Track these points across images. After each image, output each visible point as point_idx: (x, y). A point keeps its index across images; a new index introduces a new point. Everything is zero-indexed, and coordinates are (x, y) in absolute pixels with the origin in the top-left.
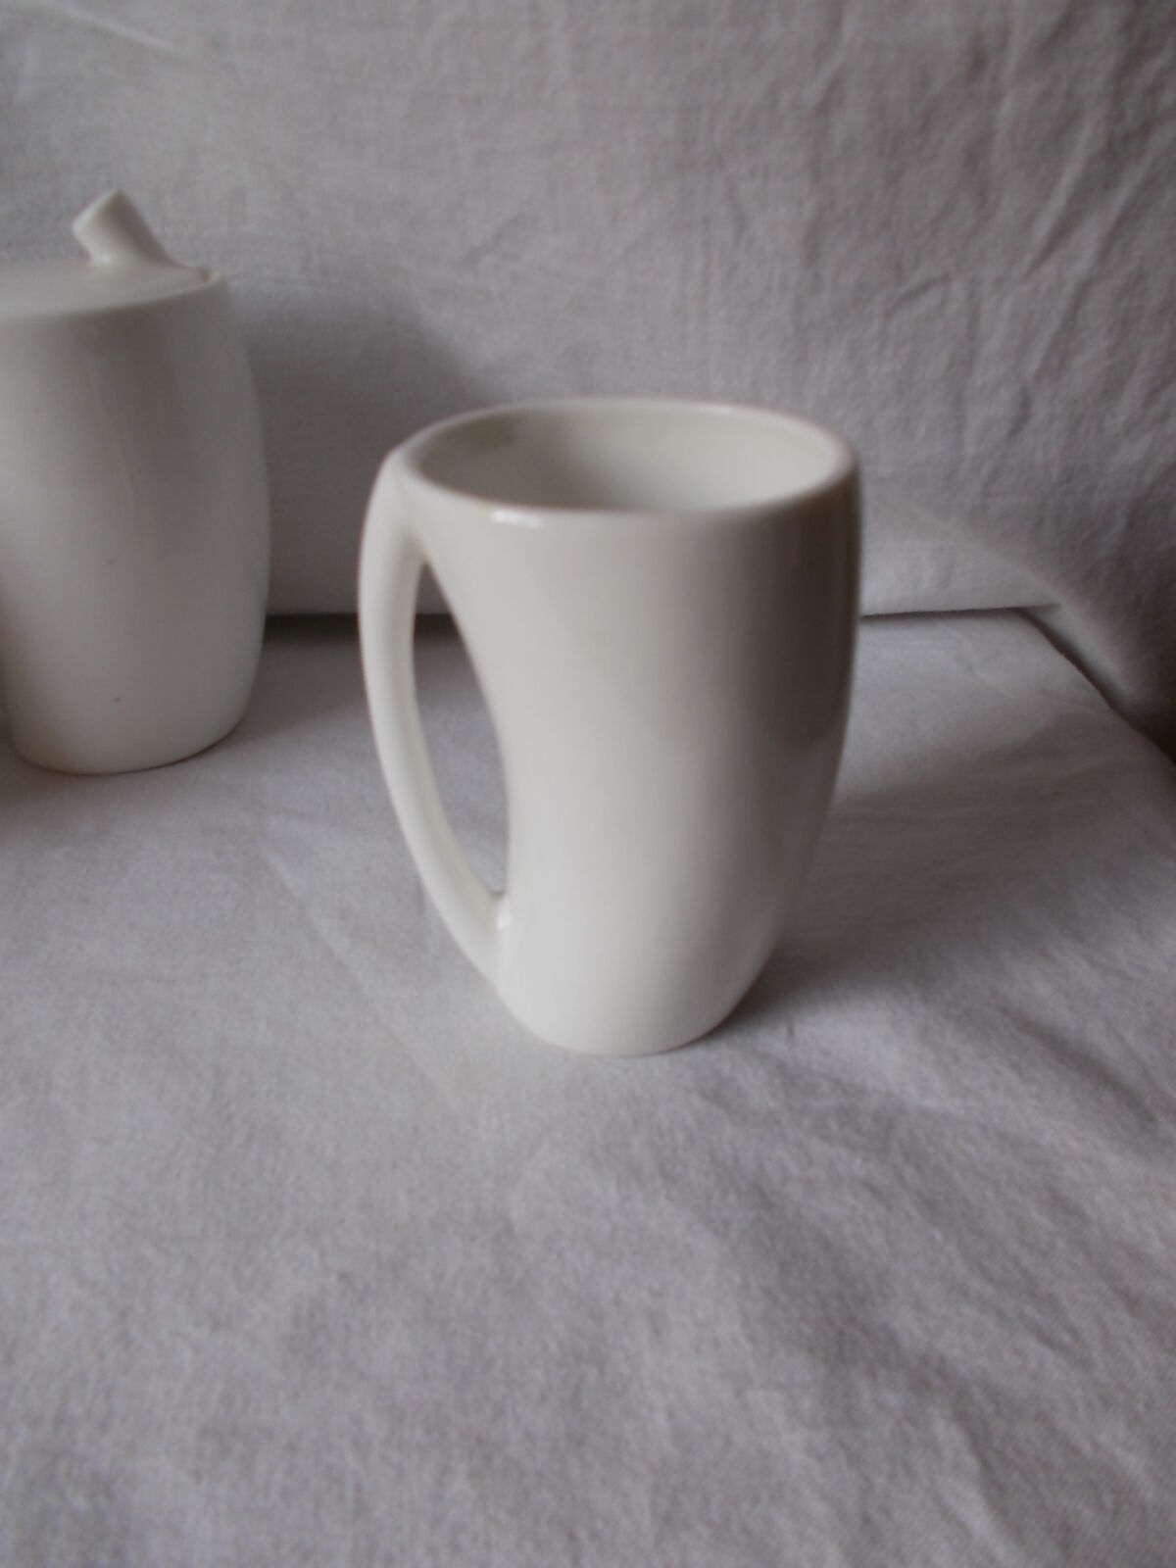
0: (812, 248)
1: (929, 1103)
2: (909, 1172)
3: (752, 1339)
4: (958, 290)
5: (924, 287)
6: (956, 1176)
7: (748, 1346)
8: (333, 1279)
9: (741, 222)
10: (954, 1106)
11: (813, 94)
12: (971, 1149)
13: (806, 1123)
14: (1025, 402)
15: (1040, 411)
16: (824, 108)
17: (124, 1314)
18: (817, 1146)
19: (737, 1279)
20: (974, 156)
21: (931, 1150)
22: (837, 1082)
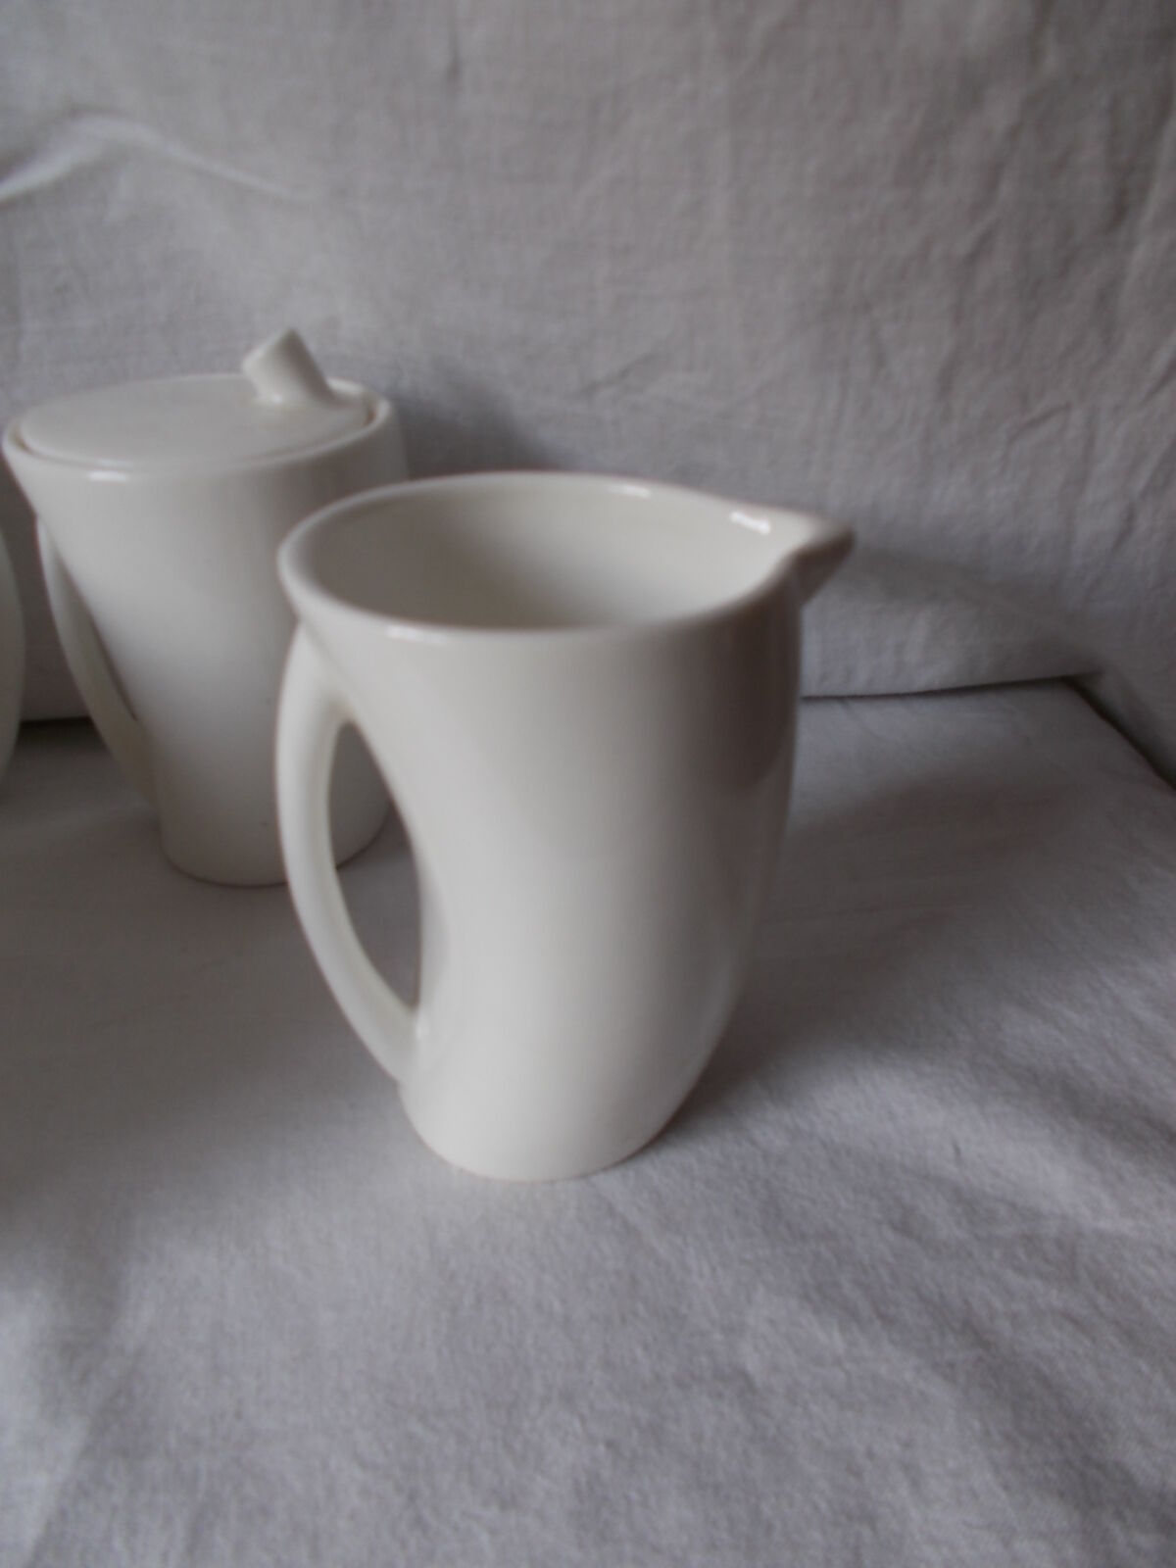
0: (945, 383)
1: (1105, 1224)
2: (1101, 1300)
3: (1006, 1487)
4: (1077, 417)
5: (1045, 417)
6: (1145, 1301)
7: (1003, 1495)
8: (601, 1448)
9: (880, 360)
10: (1126, 1226)
11: (963, 246)
12: (1152, 1272)
13: (997, 1254)
14: (1130, 517)
15: (1142, 524)
16: (973, 258)
17: (413, 1497)
18: (1012, 1278)
19: (977, 1424)
20: (1105, 298)
21: (1116, 1276)
22: (1013, 1206)
